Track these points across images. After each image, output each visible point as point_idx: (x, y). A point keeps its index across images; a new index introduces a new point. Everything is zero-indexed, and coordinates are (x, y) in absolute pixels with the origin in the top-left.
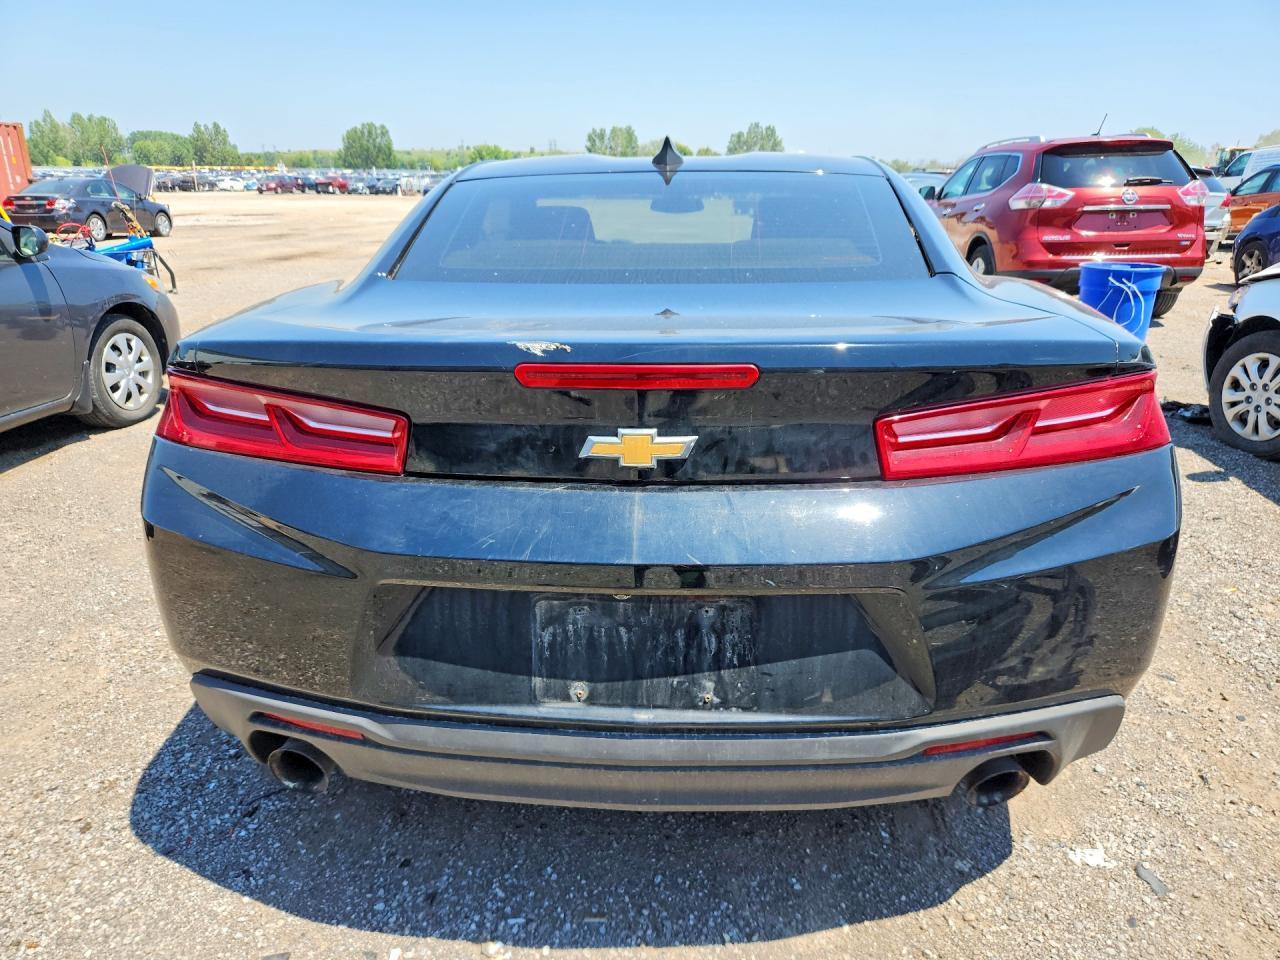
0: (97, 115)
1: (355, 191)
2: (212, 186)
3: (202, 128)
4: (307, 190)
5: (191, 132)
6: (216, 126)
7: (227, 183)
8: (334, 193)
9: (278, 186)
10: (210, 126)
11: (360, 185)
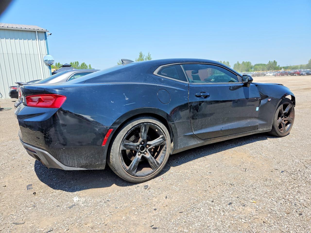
0: (247, 61)
1: (302, 75)
2: (264, 75)
3: (271, 62)
4: (289, 75)
5: (268, 63)
6: (275, 61)
7: (269, 74)
8: (295, 75)
9: (280, 74)
10: (273, 61)
11: (304, 73)
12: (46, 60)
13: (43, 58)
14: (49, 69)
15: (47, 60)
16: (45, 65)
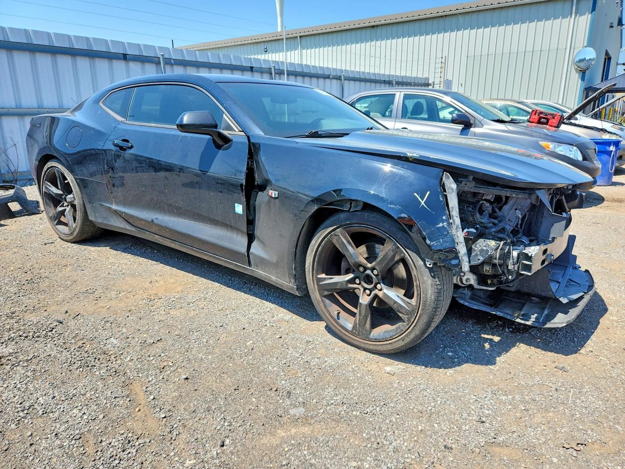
12: (583, 58)
13: (575, 53)
14: (580, 80)
15: (585, 59)
16: (573, 71)
